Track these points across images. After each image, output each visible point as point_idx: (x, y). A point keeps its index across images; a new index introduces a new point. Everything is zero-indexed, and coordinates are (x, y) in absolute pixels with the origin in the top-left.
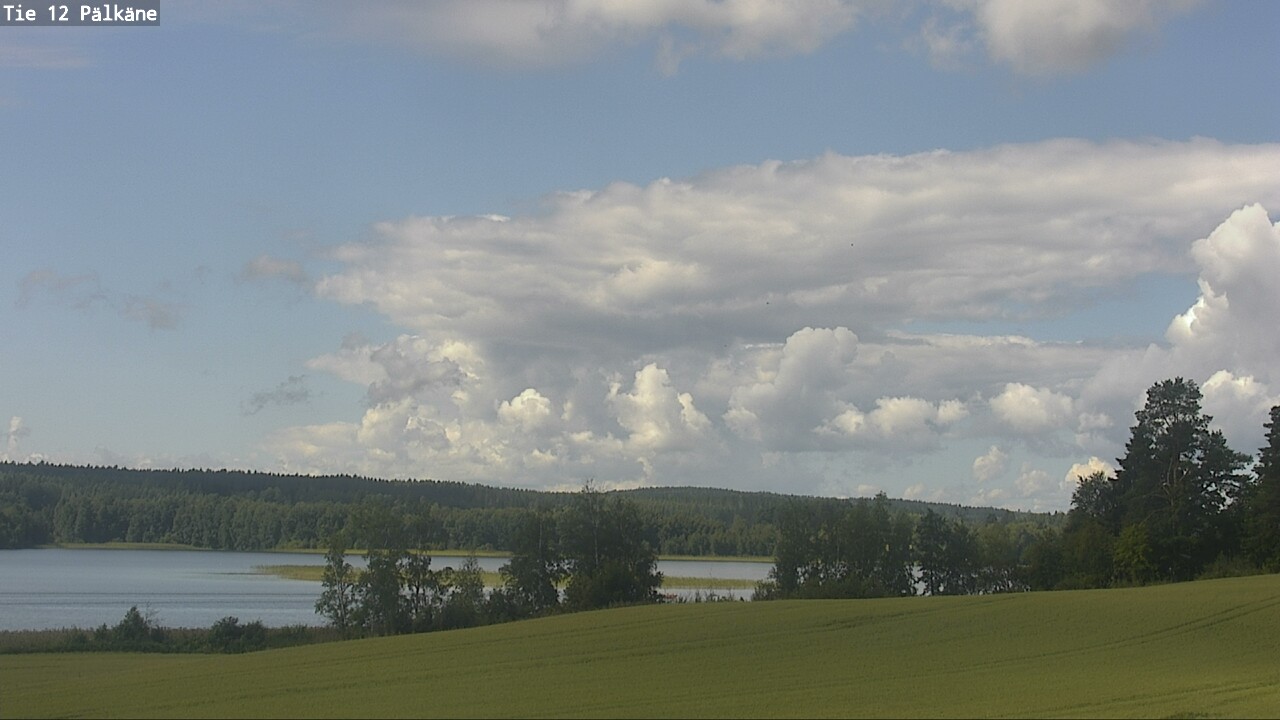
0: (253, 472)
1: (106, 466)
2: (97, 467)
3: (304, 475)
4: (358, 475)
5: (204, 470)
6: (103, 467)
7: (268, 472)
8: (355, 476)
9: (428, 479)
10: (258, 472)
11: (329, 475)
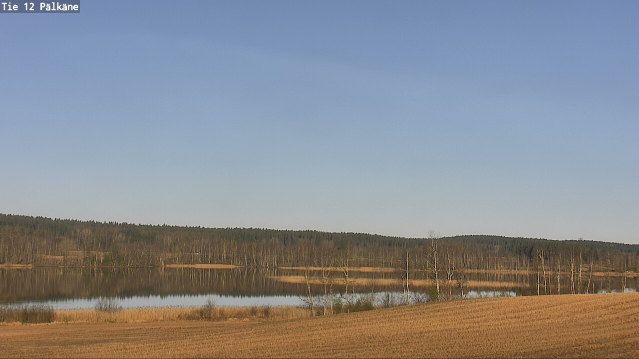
0: (265, 229)
1: (195, 227)
2: (190, 227)
3: (290, 230)
4: (316, 230)
5: (242, 228)
6: (193, 227)
7: (272, 229)
8: (315, 231)
9: (351, 232)
10: (268, 229)
11: (302, 230)
